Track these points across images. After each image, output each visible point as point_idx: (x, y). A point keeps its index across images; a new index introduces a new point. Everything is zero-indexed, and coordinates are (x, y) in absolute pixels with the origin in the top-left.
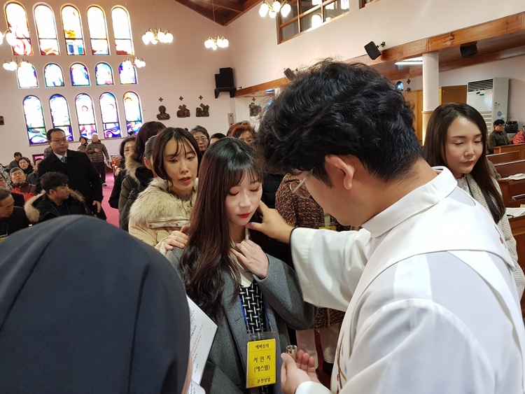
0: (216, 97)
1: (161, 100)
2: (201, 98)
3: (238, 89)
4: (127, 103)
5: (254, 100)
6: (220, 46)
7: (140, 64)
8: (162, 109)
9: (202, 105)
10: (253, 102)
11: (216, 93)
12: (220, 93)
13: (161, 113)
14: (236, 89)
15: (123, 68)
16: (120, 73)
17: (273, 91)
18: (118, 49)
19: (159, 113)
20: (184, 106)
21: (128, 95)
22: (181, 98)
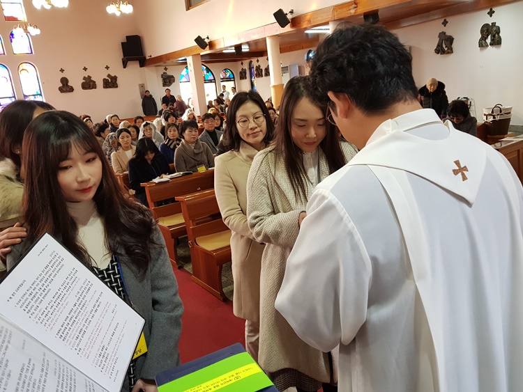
0: (125, 67)
1: (62, 70)
2: (107, 68)
3: (148, 58)
4: (23, 75)
5: (166, 69)
6: (123, 11)
7: (35, 32)
8: (64, 81)
9: (109, 76)
10: (165, 71)
11: (123, 62)
12: (129, 62)
13: (64, 85)
14: (145, 58)
15: (15, 36)
16: (11, 41)
17: (186, 60)
18: (7, 13)
19: (61, 85)
20: (89, 77)
21: (24, 66)
22: (85, 69)
